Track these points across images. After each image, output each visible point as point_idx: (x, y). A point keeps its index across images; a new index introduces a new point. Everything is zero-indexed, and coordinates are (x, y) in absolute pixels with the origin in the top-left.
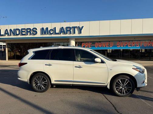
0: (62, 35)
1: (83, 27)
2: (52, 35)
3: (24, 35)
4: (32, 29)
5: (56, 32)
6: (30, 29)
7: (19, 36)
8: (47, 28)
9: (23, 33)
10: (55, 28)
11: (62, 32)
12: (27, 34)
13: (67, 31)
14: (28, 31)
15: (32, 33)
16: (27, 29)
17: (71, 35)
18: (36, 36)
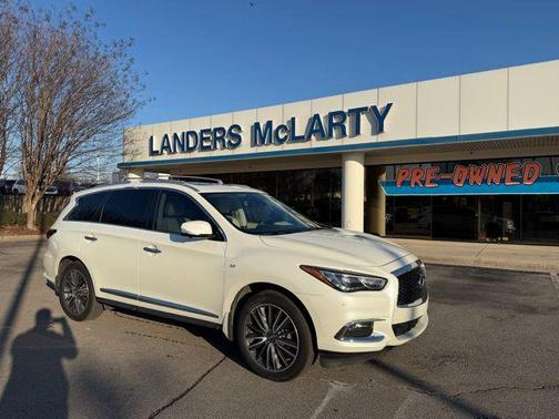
0: (315, 143)
1: (389, 106)
2: (285, 144)
3: (208, 148)
4: (227, 129)
5: (297, 134)
6: (222, 129)
7: (197, 154)
8: (269, 124)
9: (205, 144)
10: (293, 119)
11: (316, 131)
12: (215, 147)
13: (331, 125)
14: (218, 135)
15: (226, 140)
16: (216, 130)
17: (347, 141)
18: (238, 151)
